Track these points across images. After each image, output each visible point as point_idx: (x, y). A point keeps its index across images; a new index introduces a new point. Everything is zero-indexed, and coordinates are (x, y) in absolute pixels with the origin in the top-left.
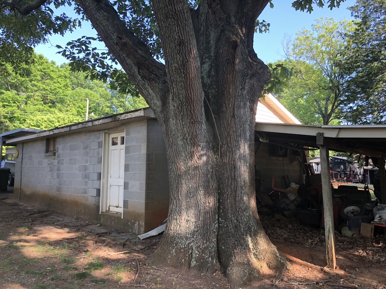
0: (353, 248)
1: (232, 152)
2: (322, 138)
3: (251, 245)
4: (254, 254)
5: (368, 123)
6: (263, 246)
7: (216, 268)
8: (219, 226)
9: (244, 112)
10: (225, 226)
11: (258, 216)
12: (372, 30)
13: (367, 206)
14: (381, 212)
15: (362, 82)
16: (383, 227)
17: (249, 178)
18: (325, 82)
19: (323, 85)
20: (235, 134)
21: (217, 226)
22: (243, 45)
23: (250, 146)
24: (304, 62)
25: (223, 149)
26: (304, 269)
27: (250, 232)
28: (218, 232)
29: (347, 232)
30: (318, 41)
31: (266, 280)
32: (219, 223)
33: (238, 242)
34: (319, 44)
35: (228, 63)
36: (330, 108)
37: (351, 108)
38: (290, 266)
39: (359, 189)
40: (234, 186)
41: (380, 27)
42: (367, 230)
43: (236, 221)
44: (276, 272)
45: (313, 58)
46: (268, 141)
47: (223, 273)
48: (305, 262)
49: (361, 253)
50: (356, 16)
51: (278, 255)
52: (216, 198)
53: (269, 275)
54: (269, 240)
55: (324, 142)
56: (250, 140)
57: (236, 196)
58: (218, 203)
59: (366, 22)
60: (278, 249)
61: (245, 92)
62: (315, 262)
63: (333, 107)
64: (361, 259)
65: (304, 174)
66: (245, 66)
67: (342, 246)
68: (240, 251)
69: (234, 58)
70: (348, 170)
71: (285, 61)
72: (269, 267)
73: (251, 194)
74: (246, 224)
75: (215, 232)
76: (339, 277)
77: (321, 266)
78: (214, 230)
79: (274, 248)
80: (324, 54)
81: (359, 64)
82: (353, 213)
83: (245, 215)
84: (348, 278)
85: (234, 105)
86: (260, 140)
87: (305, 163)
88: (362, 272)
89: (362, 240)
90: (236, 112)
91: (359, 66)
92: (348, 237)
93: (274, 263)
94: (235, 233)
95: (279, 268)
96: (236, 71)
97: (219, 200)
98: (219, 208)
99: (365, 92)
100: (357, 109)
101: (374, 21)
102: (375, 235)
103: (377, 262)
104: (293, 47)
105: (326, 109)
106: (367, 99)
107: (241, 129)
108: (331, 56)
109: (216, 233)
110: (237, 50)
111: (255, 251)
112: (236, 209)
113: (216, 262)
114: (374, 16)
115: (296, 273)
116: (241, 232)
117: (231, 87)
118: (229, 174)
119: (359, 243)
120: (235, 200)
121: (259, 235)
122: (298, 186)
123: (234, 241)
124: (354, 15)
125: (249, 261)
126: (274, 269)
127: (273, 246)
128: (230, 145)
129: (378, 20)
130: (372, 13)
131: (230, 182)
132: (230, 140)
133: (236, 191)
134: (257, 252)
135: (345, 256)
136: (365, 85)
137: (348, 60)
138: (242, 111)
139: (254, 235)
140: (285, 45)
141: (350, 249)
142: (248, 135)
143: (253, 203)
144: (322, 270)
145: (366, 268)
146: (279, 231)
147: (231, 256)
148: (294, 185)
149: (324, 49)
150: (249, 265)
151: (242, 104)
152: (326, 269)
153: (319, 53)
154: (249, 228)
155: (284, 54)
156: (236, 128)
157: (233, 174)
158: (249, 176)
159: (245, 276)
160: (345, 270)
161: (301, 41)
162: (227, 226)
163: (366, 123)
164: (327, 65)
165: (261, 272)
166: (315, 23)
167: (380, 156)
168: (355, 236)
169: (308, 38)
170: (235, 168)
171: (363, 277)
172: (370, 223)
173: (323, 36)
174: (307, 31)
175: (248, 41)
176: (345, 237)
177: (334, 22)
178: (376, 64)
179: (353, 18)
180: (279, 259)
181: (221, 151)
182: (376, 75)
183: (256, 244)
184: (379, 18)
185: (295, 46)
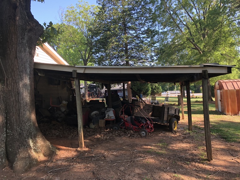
0: (94, 134)
1: (16, 83)
2: (76, 73)
3: (31, 144)
4: (34, 150)
5: (106, 65)
6: (41, 143)
7: (5, 165)
8: (7, 136)
9: (24, 55)
10: (12, 134)
11: (37, 125)
12: (107, 13)
13: (103, 110)
14: (109, 112)
15: (102, 42)
16: (110, 120)
17: (30, 100)
18: (84, 40)
19: (83, 41)
20: (18, 70)
21: (5, 135)
22: (22, 8)
23: (30, 78)
24: (72, 26)
25: (9, 81)
26: (66, 152)
27: (31, 135)
28: (7, 140)
29: (92, 126)
30: (80, 14)
31: (42, 164)
32: (7, 133)
33: (22, 144)
34: (81, 17)
35: (10, 19)
36: (87, 55)
37: (97, 56)
38: (58, 152)
39: (100, 101)
40: (18, 106)
41: (111, 12)
42: (102, 123)
43: (20, 130)
44: (49, 158)
45: (77, 24)
46: (44, 75)
47: (10, 167)
48: (67, 148)
49: (99, 136)
50: (99, 3)
51: (51, 147)
52: (4, 116)
53: (44, 161)
54: (45, 139)
55: (77, 76)
56: (30, 74)
57: (19, 113)
58: (6, 119)
59: (104, 8)
60: (51, 143)
61: (25, 41)
62: (73, 146)
63: (89, 56)
64: (98, 139)
65: (71, 95)
66: (24, 23)
67: (89, 134)
68: (23, 150)
69: (15, 16)
70: (98, 91)
71: (61, 24)
72: (45, 156)
73: (32, 111)
74: (28, 131)
75: (3, 140)
76: (85, 152)
77: (76, 148)
78: (3, 139)
79: (48, 143)
80: (83, 23)
81: (101, 31)
82: (95, 115)
83: (27, 125)
84: (90, 151)
85: (16, 50)
86: (39, 74)
87: (71, 89)
88: (97, 147)
89: (99, 129)
90: (18, 55)
91: (101, 32)
92: (92, 129)
93: (48, 152)
94: (20, 138)
95: (51, 154)
96: (17, 26)
97: (6, 118)
98: (6, 123)
99: (104, 48)
100: (100, 57)
101: (108, 8)
102: (106, 125)
103: (105, 140)
104: (65, 16)
105: (85, 56)
106: (105, 51)
107: (23, 66)
108: (87, 25)
109: (5, 141)
110: (17, 10)
111: (35, 147)
112: (20, 122)
113: (5, 161)
114: (108, 5)
115: (61, 155)
116: (24, 137)
117: (13, 36)
118: (14, 98)
119: (98, 131)
120: (19, 116)
121: (38, 136)
122: (67, 102)
123: (18, 143)
124: (98, 2)
125: (29, 155)
126: (48, 156)
127: (47, 142)
128: (14, 78)
129: (110, 8)
130: (107, 3)
131: (15, 104)
132: (14, 74)
133: (19, 110)
134: (36, 148)
135: (90, 140)
136: (104, 44)
137: (95, 28)
138: (23, 54)
139: (34, 137)
140: (60, 14)
141: (93, 135)
142: (28, 71)
143: (33, 117)
144: (77, 150)
145: (99, 144)
146: (53, 131)
147: (16, 154)
148: (65, 102)
149: (83, 20)
150: (30, 157)
151: (23, 49)
152: (79, 149)
153: (81, 22)
154: (30, 133)
155: (60, 20)
156: (18, 66)
157: (17, 98)
158: (30, 99)
159: (26, 165)
160: (89, 148)
161: (69, 13)
162: (13, 134)
163: (105, 65)
164: (85, 30)
165: (39, 160)
166: (78, 3)
167: (108, 83)
168: (96, 127)
169: (73, 11)
170: (18, 94)
171: (97, 149)
172: (103, 119)
173: (83, 12)
174: (73, 7)
175: (26, 6)
176: (91, 129)
177: (88, 5)
178: (108, 32)
179: (98, 5)
180: (51, 149)
181: (7, 82)
182: (109, 38)
183: (35, 143)
184: (111, 7)
185: (67, 16)
